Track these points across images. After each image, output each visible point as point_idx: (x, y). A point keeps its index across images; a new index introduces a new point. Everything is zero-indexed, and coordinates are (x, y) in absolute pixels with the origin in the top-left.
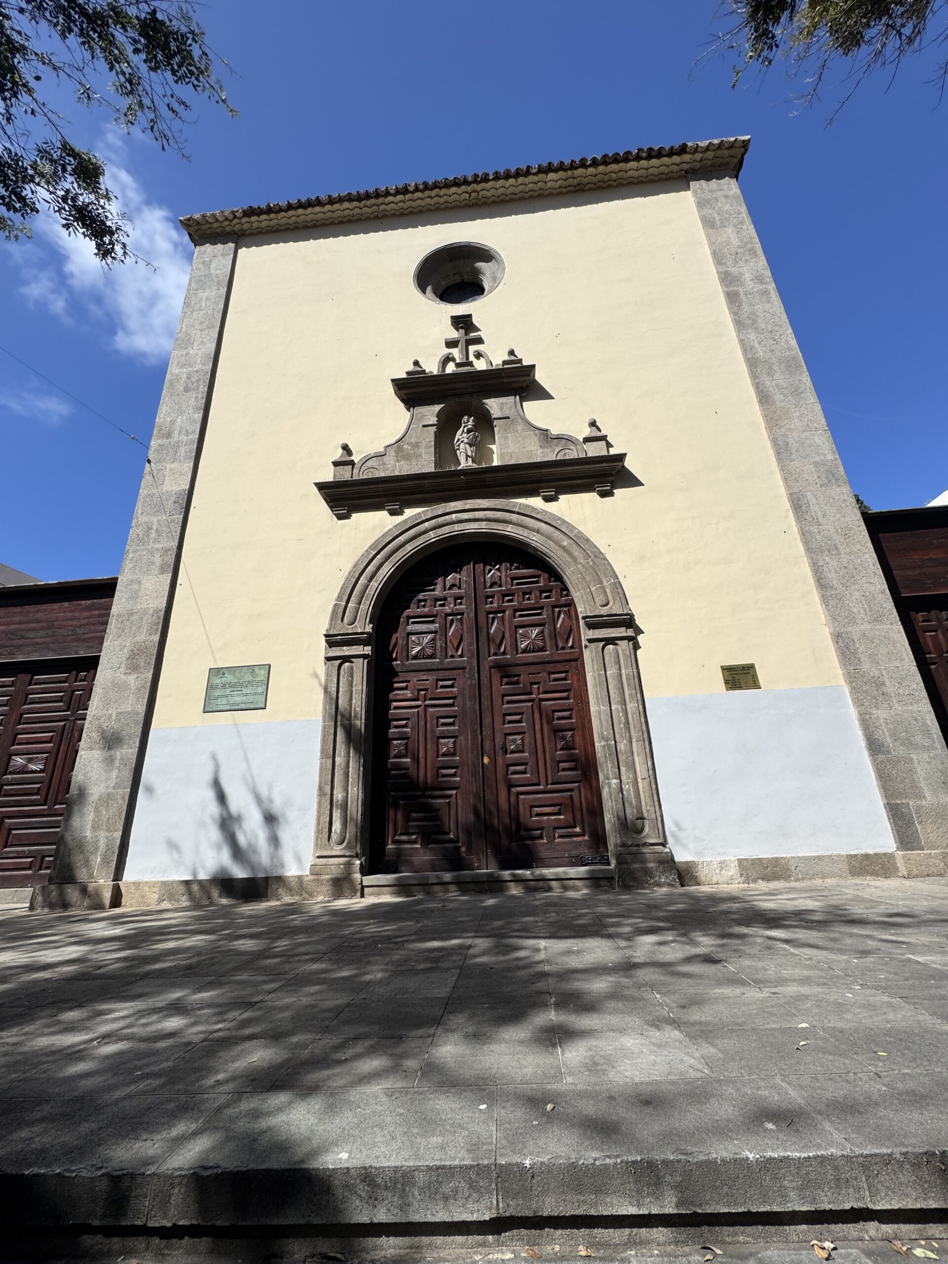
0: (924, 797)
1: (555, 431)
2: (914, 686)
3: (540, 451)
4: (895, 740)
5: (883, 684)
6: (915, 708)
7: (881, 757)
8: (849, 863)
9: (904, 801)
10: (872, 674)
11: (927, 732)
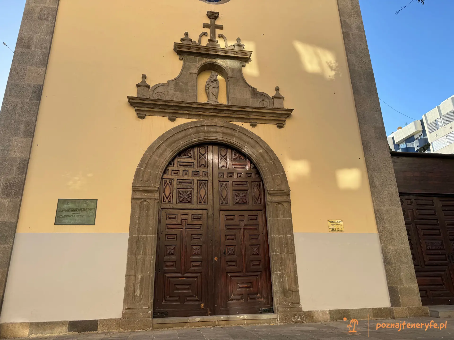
0: (403, 285)
1: (259, 90)
2: (404, 236)
3: (251, 100)
4: (395, 259)
5: (393, 234)
6: (403, 246)
7: (389, 266)
8: (373, 312)
9: (396, 286)
10: (389, 229)
11: (407, 256)
